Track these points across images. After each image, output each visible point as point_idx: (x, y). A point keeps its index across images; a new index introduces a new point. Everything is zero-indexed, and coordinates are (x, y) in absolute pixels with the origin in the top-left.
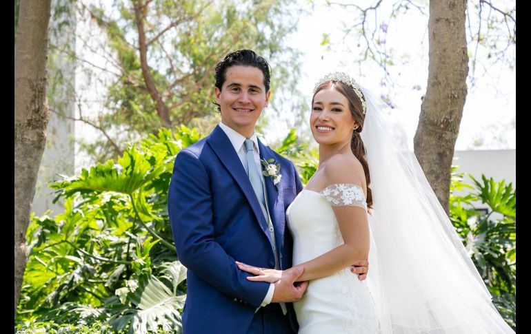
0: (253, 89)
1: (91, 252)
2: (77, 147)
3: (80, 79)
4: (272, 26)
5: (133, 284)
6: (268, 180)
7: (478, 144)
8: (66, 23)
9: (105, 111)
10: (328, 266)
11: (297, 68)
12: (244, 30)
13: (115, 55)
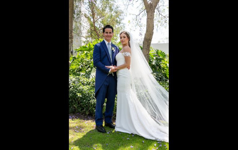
0: (110, 33)
1: (83, 63)
2: (82, 42)
3: (82, 28)
4: (119, 19)
5: (90, 69)
6: (112, 51)
7: (159, 42)
8: (79, 17)
9: (87, 35)
10: (123, 67)
11: (124, 27)
12: (114, 19)
13: (89, 24)
